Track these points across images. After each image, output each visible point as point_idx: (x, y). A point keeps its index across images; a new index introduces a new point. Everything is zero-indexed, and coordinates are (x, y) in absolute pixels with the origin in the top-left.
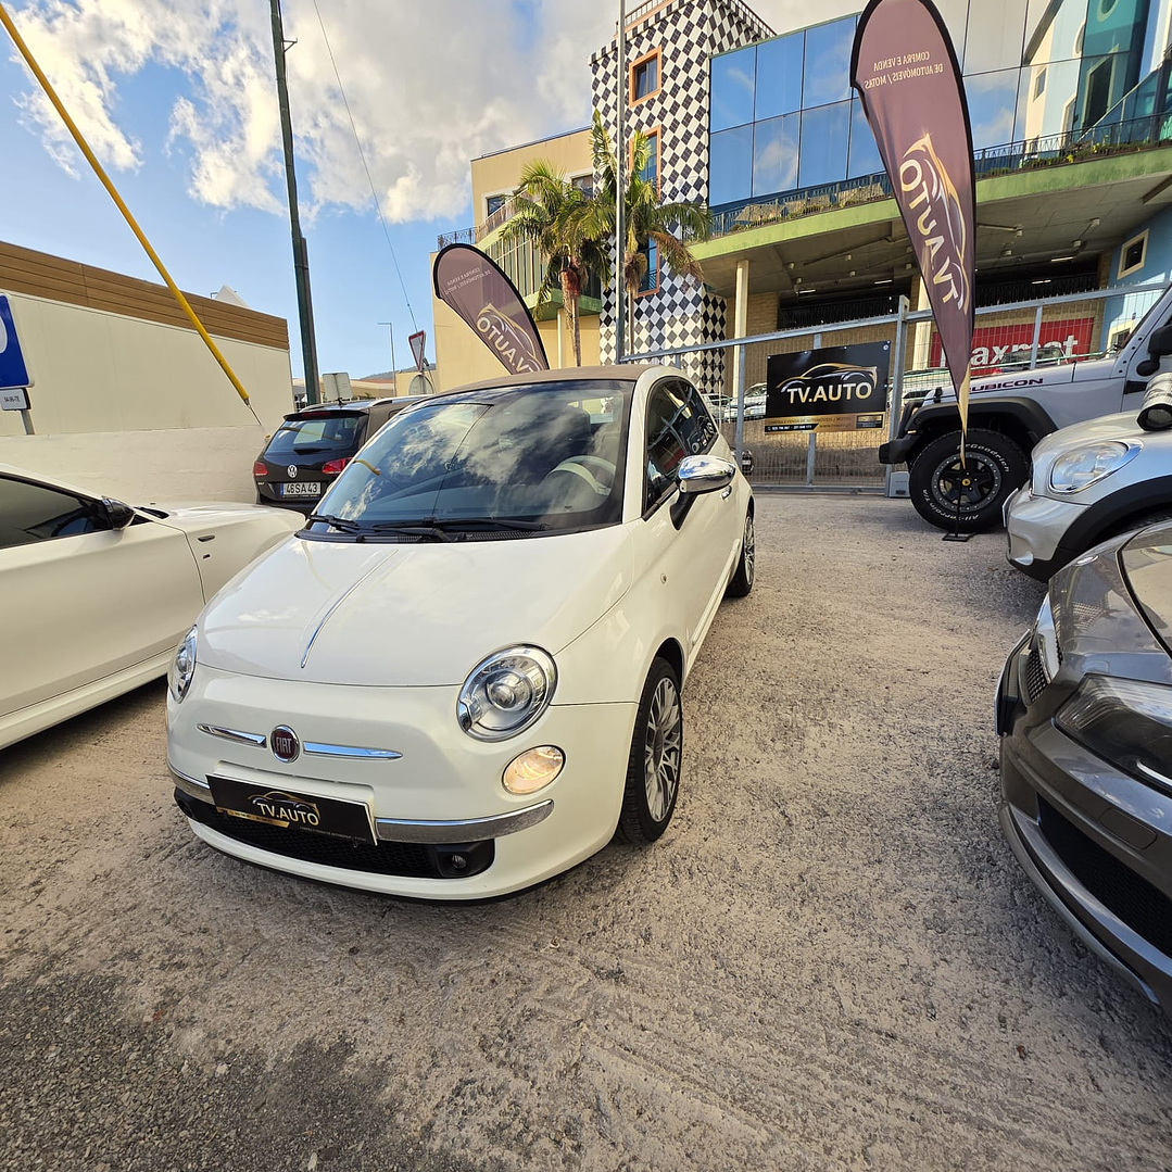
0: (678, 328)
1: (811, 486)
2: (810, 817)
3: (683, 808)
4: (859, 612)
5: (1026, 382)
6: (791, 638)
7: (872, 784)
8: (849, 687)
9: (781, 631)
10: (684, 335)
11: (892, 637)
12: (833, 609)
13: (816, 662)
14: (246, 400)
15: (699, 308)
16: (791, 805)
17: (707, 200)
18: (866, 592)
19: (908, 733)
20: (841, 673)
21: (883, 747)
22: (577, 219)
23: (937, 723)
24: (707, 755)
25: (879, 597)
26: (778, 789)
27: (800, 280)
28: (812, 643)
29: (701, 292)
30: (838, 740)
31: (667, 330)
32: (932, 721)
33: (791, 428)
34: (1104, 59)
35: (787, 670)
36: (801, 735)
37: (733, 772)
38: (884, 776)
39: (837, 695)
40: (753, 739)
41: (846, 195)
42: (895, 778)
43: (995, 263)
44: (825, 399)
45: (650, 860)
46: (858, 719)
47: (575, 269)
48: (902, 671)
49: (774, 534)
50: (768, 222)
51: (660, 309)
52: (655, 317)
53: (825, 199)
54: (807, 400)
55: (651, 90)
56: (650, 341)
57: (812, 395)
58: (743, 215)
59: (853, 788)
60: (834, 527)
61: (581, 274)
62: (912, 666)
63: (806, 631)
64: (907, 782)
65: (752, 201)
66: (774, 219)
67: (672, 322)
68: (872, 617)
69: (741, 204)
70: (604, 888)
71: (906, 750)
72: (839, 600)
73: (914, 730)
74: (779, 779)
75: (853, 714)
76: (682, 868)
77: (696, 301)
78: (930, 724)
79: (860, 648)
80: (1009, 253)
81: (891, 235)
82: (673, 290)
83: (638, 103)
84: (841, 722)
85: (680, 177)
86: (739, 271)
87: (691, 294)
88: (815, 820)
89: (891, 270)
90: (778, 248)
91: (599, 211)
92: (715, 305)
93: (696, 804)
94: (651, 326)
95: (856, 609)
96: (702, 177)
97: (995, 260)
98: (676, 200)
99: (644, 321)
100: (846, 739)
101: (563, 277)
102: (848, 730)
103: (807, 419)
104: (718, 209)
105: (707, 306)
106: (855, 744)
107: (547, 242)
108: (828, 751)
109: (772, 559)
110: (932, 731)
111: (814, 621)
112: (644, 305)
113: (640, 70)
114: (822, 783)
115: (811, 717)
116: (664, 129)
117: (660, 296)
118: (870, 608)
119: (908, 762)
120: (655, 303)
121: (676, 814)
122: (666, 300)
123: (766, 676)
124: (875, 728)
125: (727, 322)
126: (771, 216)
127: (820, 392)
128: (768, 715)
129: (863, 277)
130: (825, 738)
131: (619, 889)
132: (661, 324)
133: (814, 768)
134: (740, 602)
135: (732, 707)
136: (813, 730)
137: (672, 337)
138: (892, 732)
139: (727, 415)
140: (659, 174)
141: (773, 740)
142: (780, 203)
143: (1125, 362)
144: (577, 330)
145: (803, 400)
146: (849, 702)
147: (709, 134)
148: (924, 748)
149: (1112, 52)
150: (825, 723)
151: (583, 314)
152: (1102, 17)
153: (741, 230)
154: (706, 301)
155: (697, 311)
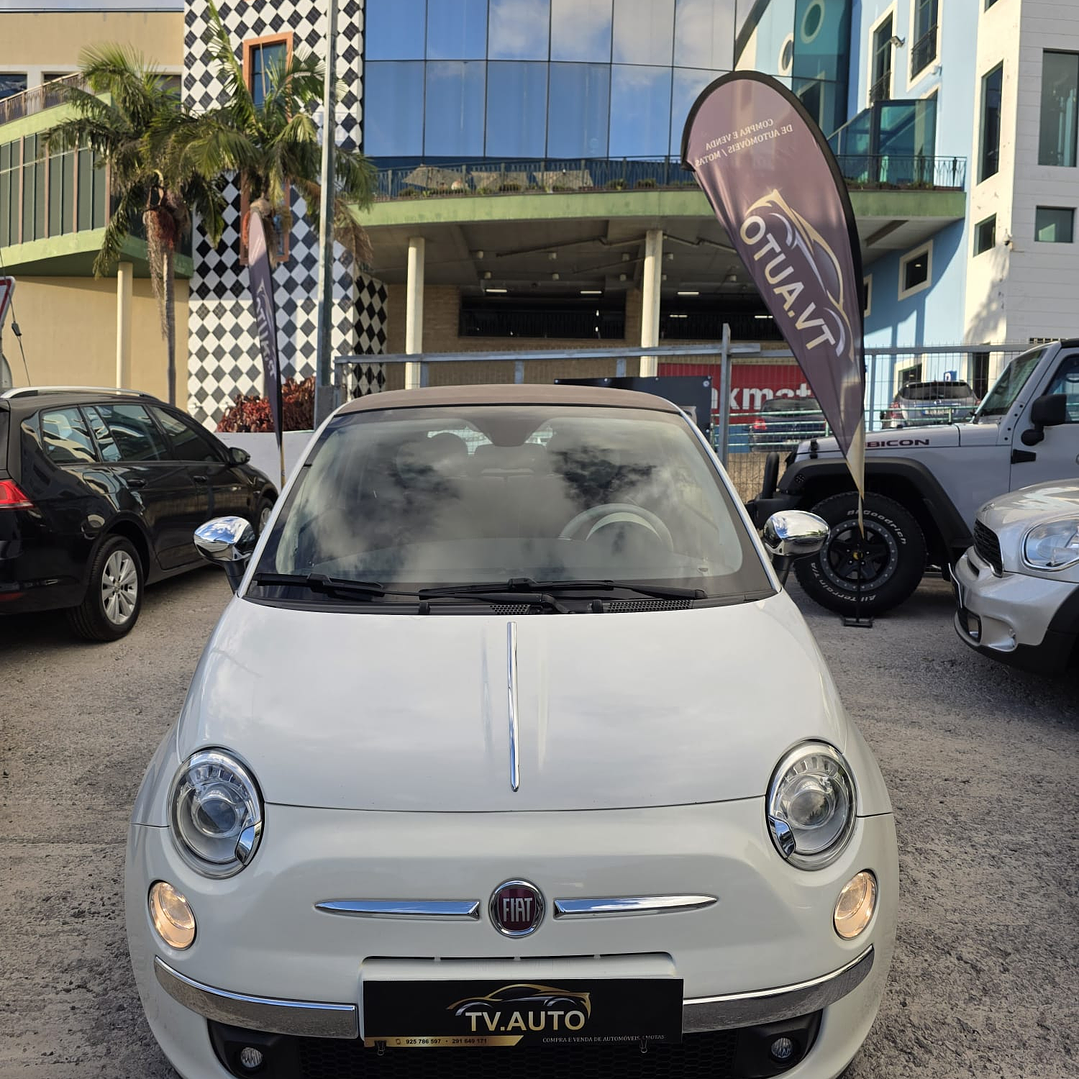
0: (317, 317)
5: (911, 442)
15: (350, 293)
17: (361, 147)
19: (1009, 851)
21: (998, 870)
23: (1028, 837)
27: (489, 275)
29: (353, 271)
31: (300, 317)
32: (1021, 835)
34: (813, 83)
41: (551, 178)
43: (719, 288)
47: (171, 210)
50: (449, 193)
51: (290, 286)
52: (281, 297)
53: (520, 178)
58: (417, 176)
61: (181, 217)
62: (945, 775)
65: (425, 160)
66: (458, 192)
67: (308, 307)
69: (412, 162)
77: (345, 282)
78: (1022, 838)
80: (734, 278)
81: (605, 236)
82: (310, 262)
86: (412, 252)
87: (337, 271)
89: (603, 279)
90: (465, 229)
91: (222, 137)
92: (372, 291)
96: (354, 116)
97: (719, 284)
101: (149, 218)
104: (383, 162)
105: (361, 291)
107: (127, 163)
116: (297, 40)
117: (289, 267)
122: (299, 274)
126: (455, 186)
129: (568, 283)
132: (290, 307)
142: (468, 171)
143: (1009, 429)
147: (364, 61)
149: (818, 77)
151: (178, 278)
152: (807, 40)
153: (417, 198)
154: (360, 285)
155: (346, 297)
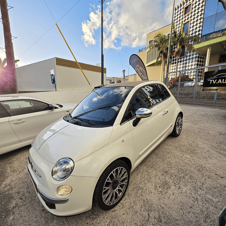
0: (190, 64)
1: (215, 105)
2: (156, 220)
3: (124, 200)
4: (209, 149)
6: (183, 153)
7: (182, 216)
8: (192, 175)
9: (181, 150)
10: (192, 65)
11: (216, 161)
12: (201, 146)
13: (186, 163)
14: (90, 84)
15: (196, 59)
16: (152, 213)
17: (201, 34)
18: (215, 142)
19: (204, 200)
20: (192, 169)
21: (192, 202)
22: (166, 43)
23: (217, 200)
24: (139, 185)
25: (219, 145)
26: (152, 205)
28: (188, 156)
29: (197, 55)
30: (179, 194)
31: (187, 65)
32: (216, 198)
33: (210, 90)
35: (176, 164)
36: (169, 188)
37: (143, 194)
38: (187, 214)
39: (187, 177)
40: (154, 184)
42: (191, 217)
44: (221, 83)
45: (107, 214)
46: (189, 188)
47: (165, 53)
48: (213, 174)
49: (195, 119)
50: (218, 37)
51: (186, 60)
52: (185, 62)
54: (216, 82)
55: (189, 12)
56: (183, 67)
57: (217, 81)
58: (211, 36)
59: (174, 214)
60: (215, 119)
62: (218, 173)
63: (189, 152)
64: (194, 220)
65: (214, 32)
66: (220, 36)
67: (189, 63)
68: (212, 151)
69: (211, 34)
70: (93, 218)
71: (200, 207)
72: (204, 143)
73: (207, 199)
74: (154, 201)
75: (188, 186)
76: (113, 221)
77: (196, 58)
78: (214, 199)
79: (202, 162)
82: (190, 56)
83: (185, 15)
84: (183, 187)
85: (195, 30)
86: (208, 50)
87: (194, 56)
88: (156, 222)
90: (220, 43)
92: (201, 58)
93: (128, 201)
94: (183, 64)
95: (208, 147)
98: (193, 35)
99: (182, 63)
100: (182, 194)
102: (184, 191)
103: (215, 88)
104: (204, 36)
105: (199, 58)
106: (183, 198)
107: (159, 49)
108: (174, 197)
109: (190, 127)
110: (213, 202)
111: (193, 149)
112: (182, 59)
113: (186, 8)
114: (166, 208)
115: (175, 182)
116: (191, 20)
117: (186, 57)
118: (214, 148)
119: (198, 212)
120: (185, 59)
121: (121, 202)
122: (188, 58)
123: (169, 164)
124: (193, 194)
125: (204, 62)
127: (220, 81)
128: (163, 177)
130: (175, 191)
131: (95, 220)
132: (186, 63)
133: (166, 202)
134: (175, 139)
135: (154, 171)
136: (173, 187)
137: (189, 66)
138: (199, 197)
139: (199, 84)
140: (189, 30)
141: (159, 187)
142: (222, 32)
144: (164, 66)
145: (214, 83)
146: (189, 181)
147: (203, 19)
148: (207, 208)
150: (178, 186)
153: (210, 40)
154: (199, 57)
155: (196, 60)
